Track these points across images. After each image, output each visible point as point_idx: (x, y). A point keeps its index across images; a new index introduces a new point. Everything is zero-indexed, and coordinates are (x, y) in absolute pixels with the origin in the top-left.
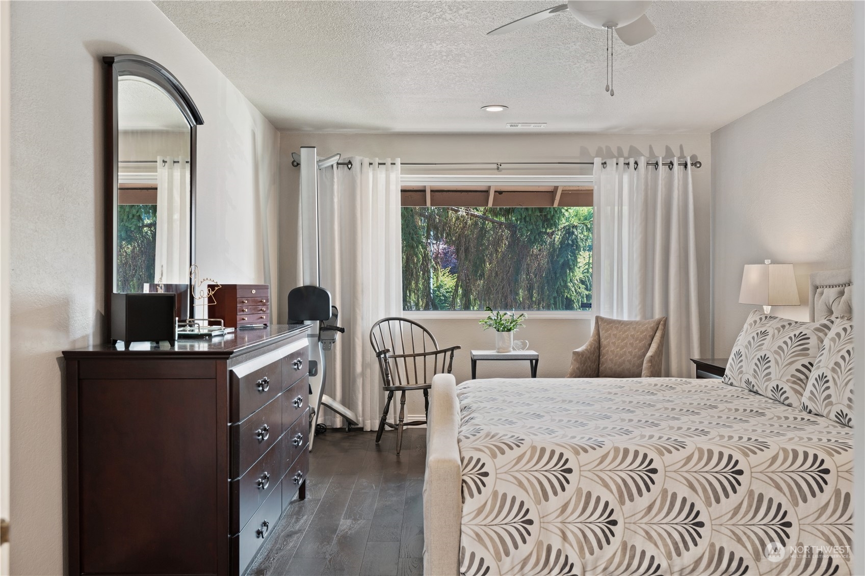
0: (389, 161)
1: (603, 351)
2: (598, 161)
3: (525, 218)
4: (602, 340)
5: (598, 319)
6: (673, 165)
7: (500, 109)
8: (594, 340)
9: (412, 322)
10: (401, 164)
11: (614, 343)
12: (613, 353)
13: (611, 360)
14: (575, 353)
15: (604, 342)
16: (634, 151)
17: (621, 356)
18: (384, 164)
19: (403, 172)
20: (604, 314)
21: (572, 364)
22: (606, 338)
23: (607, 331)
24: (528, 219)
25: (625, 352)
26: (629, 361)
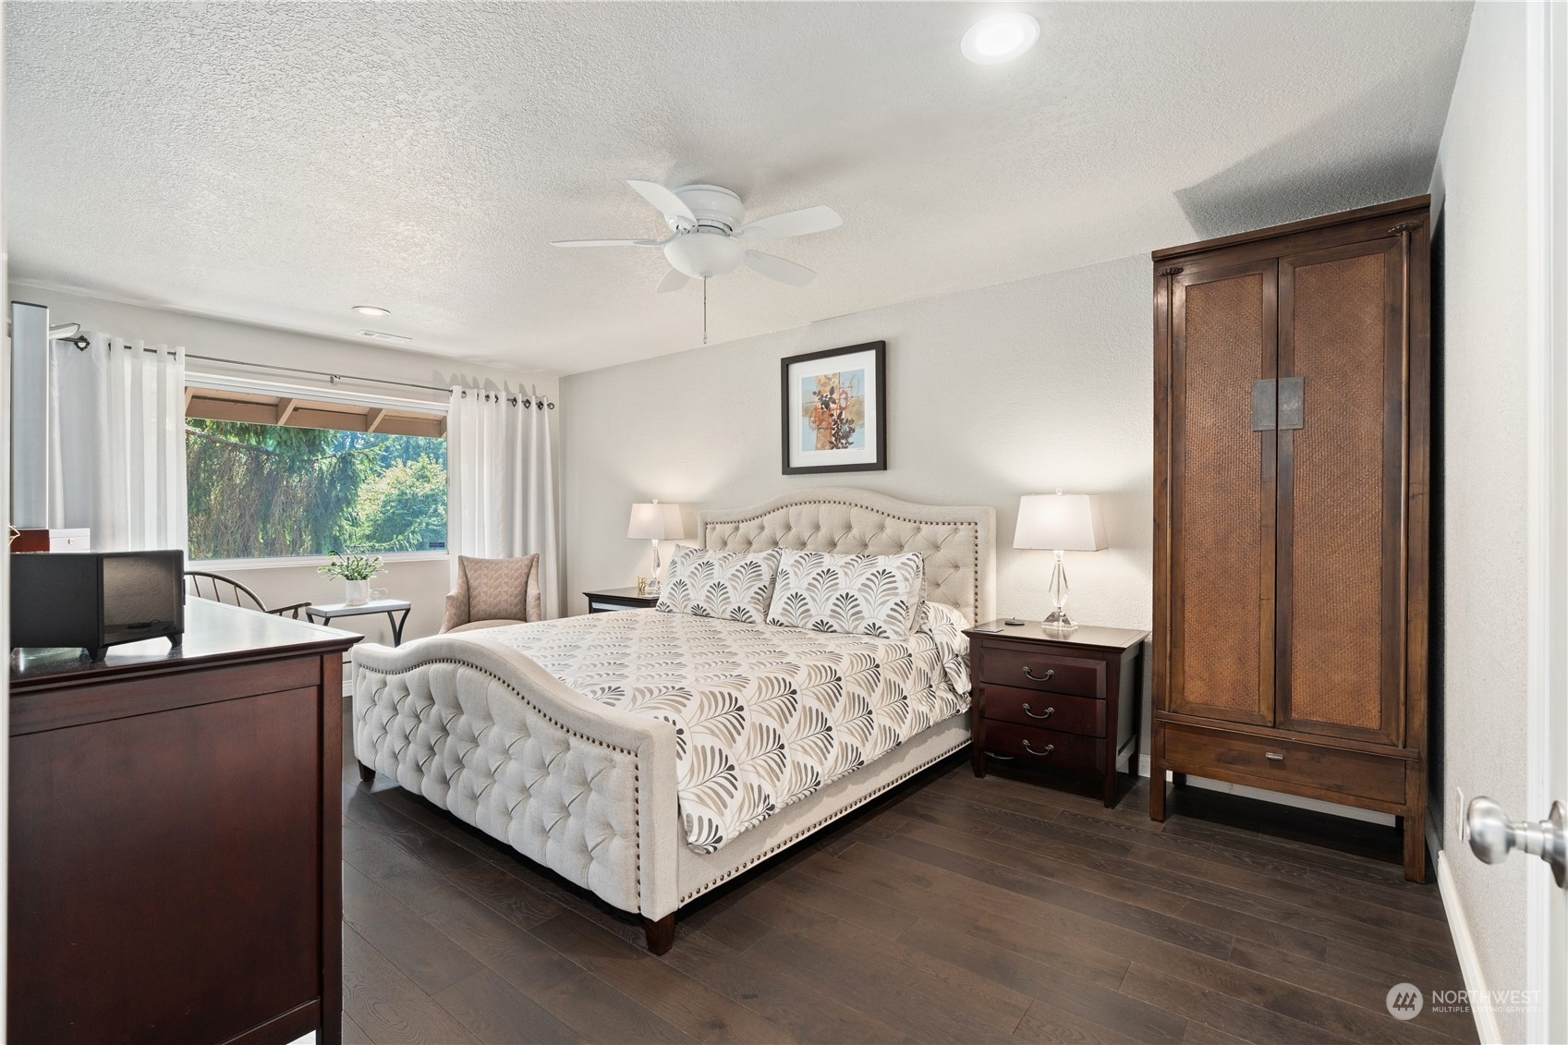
0: (164, 349)
1: (474, 593)
2: (457, 389)
3: (285, 442)
4: (471, 581)
5: (461, 559)
6: (542, 405)
7: (380, 313)
8: (463, 582)
9: (214, 577)
10: (186, 355)
11: (486, 584)
12: (486, 595)
13: (485, 602)
14: (448, 598)
15: (473, 583)
16: (489, 384)
17: (496, 596)
18: (155, 351)
19: (188, 367)
20: (467, 553)
21: (447, 609)
22: (476, 579)
23: (476, 571)
24: (289, 443)
25: (500, 591)
26: (506, 601)
